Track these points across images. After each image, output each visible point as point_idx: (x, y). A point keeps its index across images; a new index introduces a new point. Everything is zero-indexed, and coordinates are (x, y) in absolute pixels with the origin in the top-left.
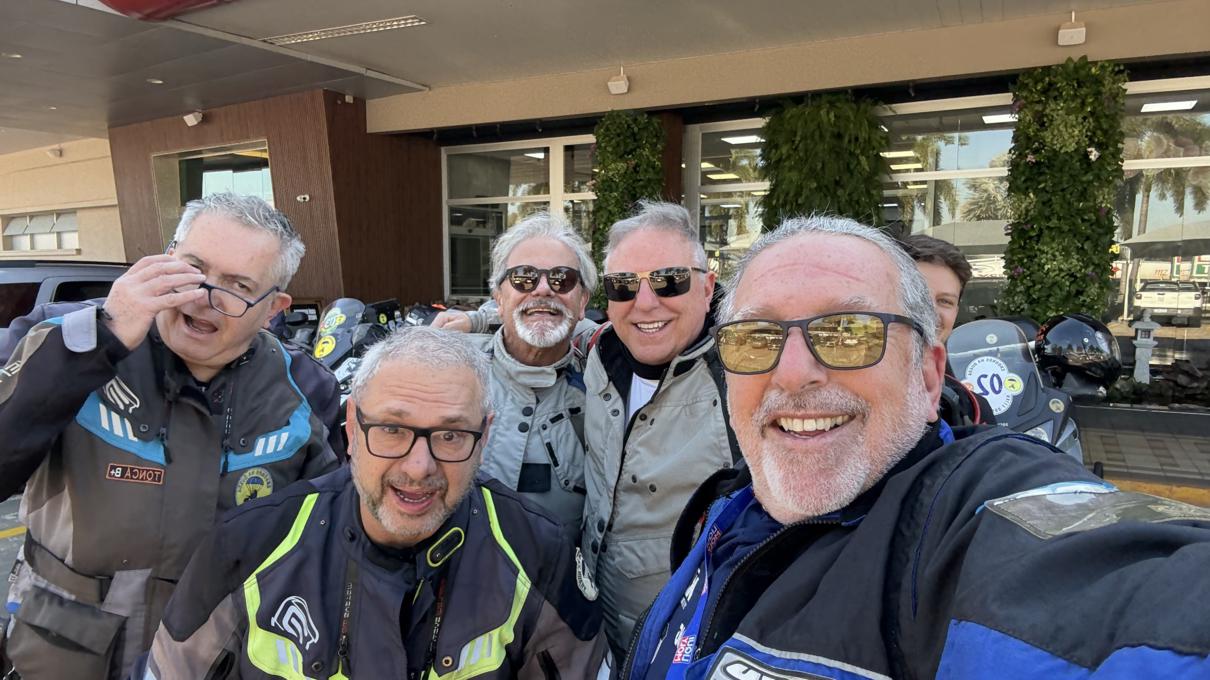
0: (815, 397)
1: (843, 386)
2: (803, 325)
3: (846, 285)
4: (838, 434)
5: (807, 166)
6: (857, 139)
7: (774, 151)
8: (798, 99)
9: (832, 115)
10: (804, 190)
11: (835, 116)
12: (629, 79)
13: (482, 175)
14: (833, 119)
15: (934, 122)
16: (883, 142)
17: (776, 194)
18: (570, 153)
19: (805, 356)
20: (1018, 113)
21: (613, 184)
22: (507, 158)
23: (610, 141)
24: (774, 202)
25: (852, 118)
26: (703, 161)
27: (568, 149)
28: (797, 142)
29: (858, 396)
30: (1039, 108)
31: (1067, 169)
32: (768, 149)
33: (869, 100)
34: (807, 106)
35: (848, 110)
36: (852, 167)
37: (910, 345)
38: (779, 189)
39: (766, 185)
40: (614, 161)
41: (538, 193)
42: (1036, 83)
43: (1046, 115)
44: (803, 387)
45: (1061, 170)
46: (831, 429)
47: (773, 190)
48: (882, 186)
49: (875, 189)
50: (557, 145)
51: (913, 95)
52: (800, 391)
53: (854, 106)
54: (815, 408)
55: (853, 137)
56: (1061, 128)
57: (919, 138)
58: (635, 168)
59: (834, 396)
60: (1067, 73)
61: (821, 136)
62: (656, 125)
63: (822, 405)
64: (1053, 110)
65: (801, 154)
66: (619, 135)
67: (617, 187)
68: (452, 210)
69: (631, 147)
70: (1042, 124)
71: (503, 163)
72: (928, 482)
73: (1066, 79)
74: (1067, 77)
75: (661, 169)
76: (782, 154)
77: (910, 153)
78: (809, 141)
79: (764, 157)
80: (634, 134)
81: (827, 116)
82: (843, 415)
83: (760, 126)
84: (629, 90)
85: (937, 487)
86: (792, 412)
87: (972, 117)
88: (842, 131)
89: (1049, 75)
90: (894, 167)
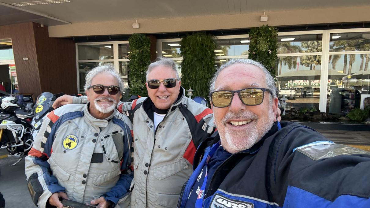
0: (242, 114)
1: (251, 111)
2: (239, 92)
3: (251, 79)
4: (248, 125)
5: (194, 53)
6: (207, 46)
7: (184, 48)
8: (190, 33)
9: (200, 38)
10: (193, 61)
11: (201, 39)
12: (139, 24)
13: (90, 53)
14: (201, 40)
15: (228, 42)
16: (215, 47)
17: (185, 62)
18: (120, 46)
19: (239, 102)
20: (251, 40)
21: (135, 57)
22: (99, 47)
23: (134, 43)
24: (185, 64)
25: (206, 40)
26: (163, 51)
27: (120, 45)
28: (191, 46)
29: (255, 114)
30: (256, 39)
31: (263, 56)
32: (182, 48)
33: (210, 35)
34: (193, 36)
35: (205, 37)
36: (206, 54)
37: (269, 98)
38: (186, 60)
39: (182, 58)
40: (135, 49)
41: (109, 59)
42: (255, 32)
43: (258, 41)
44: (239, 111)
45: (262, 56)
46: (247, 124)
47: (184, 61)
48: (214, 60)
49: (213, 61)
50: (116, 44)
51: (222, 33)
52: (238, 112)
53: (206, 36)
54: (242, 118)
55: (206, 46)
56: (262, 44)
57: (223, 46)
58: (142, 52)
59: (248, 114)
60: (263, 29)
61: (197, 45)
62: (148, 39)
63: (244, 117)
64: (259, 39)
65: (192, 50)
66: (136, 41)
67: (136, 57)
68: (80, 64)
69: (140, 45)
70: (257, 43)
71: (97, 49)
72: (276, 140)
73: (263, 31)
74: (263, 30)
75: (150, 52)
76: (186, 50)
77: (221, 51)
78: (194, 46)
79: (181, 50)
80: (141, 41)
81: (199, 39)
82: (250, 120)
83: (180, 41)
84: (139, 27)
85: (280, 142)
86: (235, 119)
87: (237, 41)
88: (203, 43)
89: (258, 30)
90: (216, 55)
